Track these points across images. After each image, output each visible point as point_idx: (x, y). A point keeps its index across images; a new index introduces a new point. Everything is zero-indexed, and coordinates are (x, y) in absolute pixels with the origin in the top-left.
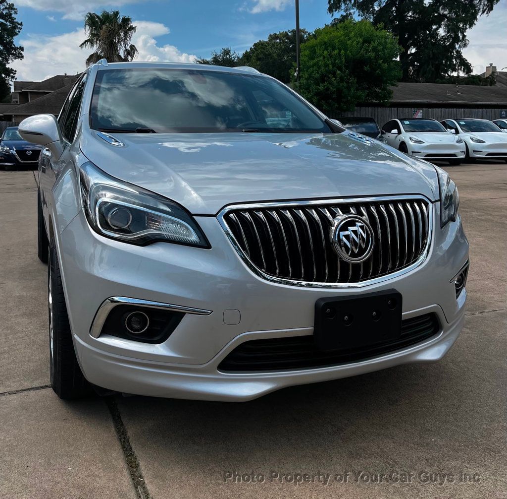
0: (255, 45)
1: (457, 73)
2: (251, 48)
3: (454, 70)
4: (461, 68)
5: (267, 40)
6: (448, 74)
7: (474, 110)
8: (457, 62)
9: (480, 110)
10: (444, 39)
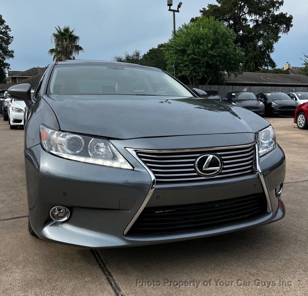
0: (150, 50)
1: (267, 67)
5: (157, 47)
7: (277, 87)
8: (267, 60)
9: (281, 87)
10: (260, 47)
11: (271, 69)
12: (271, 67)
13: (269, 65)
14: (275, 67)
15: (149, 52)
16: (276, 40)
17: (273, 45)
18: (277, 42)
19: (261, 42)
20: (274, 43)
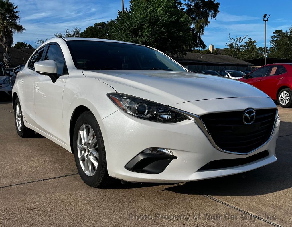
0: (87, 29)
2: (85, 30)
3: (198, 47)
4: (201, 45)
5: (93, 26)
6: (195, 49)
7: (211, 66)
8: (198, 42)
9: (214, 66)
10: (193, 29)
11: (202, 50)
12: (202, 48)
13: (200, 46)
14: (205, 48)
15: (86, 30)
16: (206, 24)
17: (204, 29)
18: (207, 26)
19: (194, 26)
20: (205, 26)
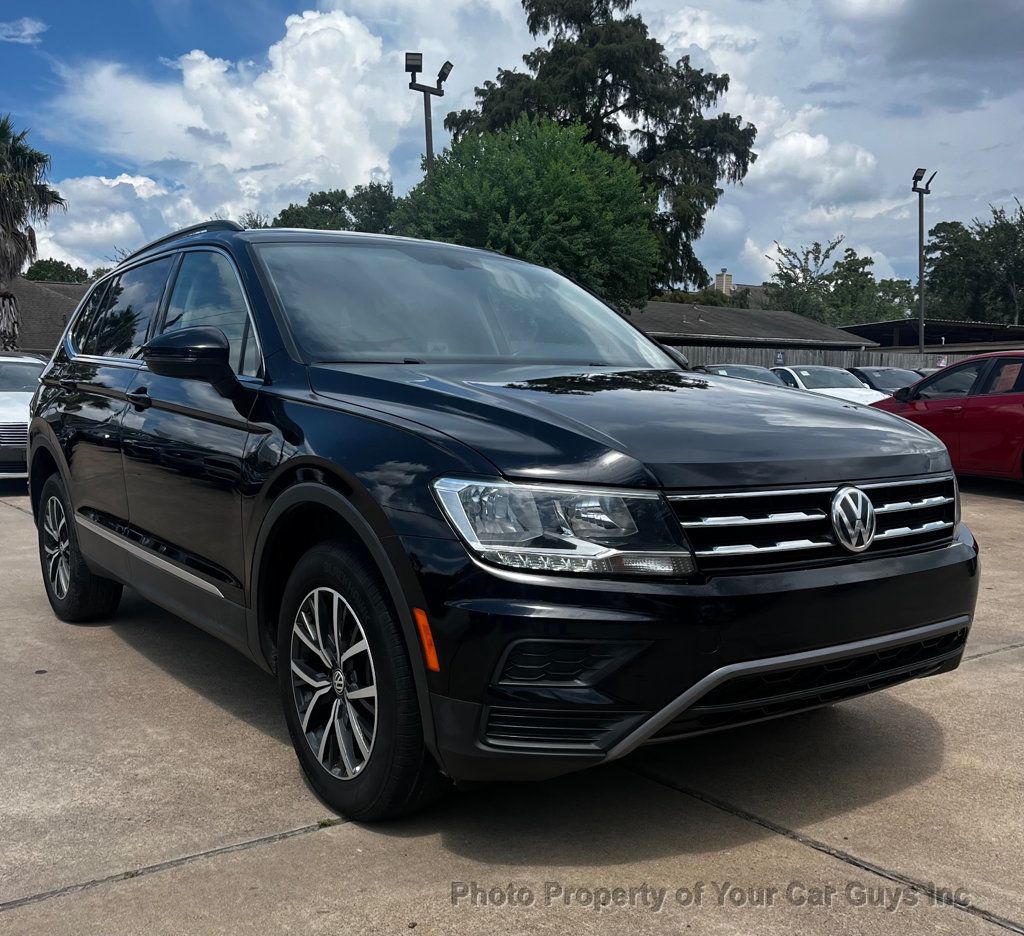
0: (284, 213)
1: (683, 284)
2: (275, 219)
3: (679, 278)
4: (691, 276)
5: (304, 203)
6: (669, 287)
8: (683, 263)
10: (663, 221)
12: (694, 283)
13: (690, 279)
14: (706, 284)
15: (279, 218)
17: (703, 216)
18: (713, 207)
19: (669, 206)
20: (706, 208)
